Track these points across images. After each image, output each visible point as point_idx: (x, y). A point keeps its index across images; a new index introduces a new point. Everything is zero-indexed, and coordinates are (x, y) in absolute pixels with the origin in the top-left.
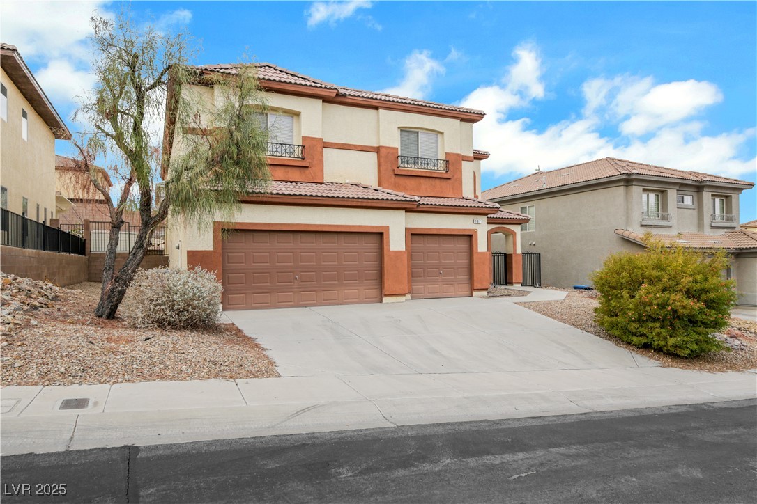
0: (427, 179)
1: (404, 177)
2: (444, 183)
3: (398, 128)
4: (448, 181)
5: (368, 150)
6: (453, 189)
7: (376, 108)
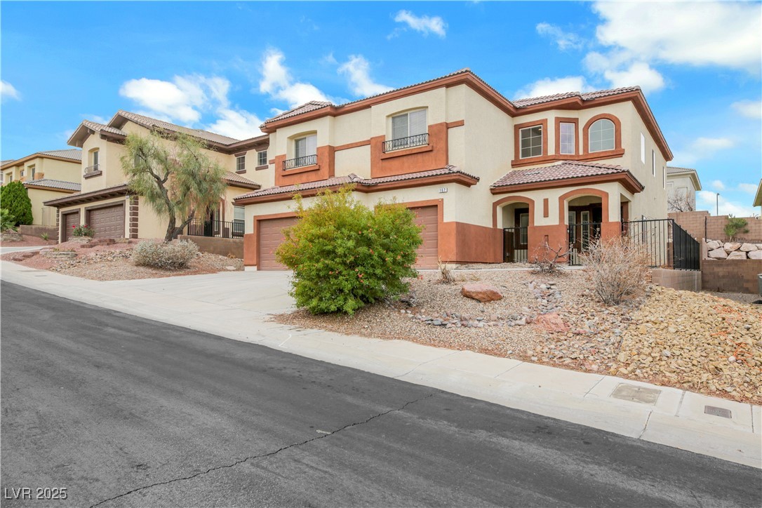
0: (410, 157)
1: (389, 160)
2: (426, 157)
3: (388, 116)
4: (431, 153)
5: (363, 144)
6: (436, 160)
7: (369, 106)
